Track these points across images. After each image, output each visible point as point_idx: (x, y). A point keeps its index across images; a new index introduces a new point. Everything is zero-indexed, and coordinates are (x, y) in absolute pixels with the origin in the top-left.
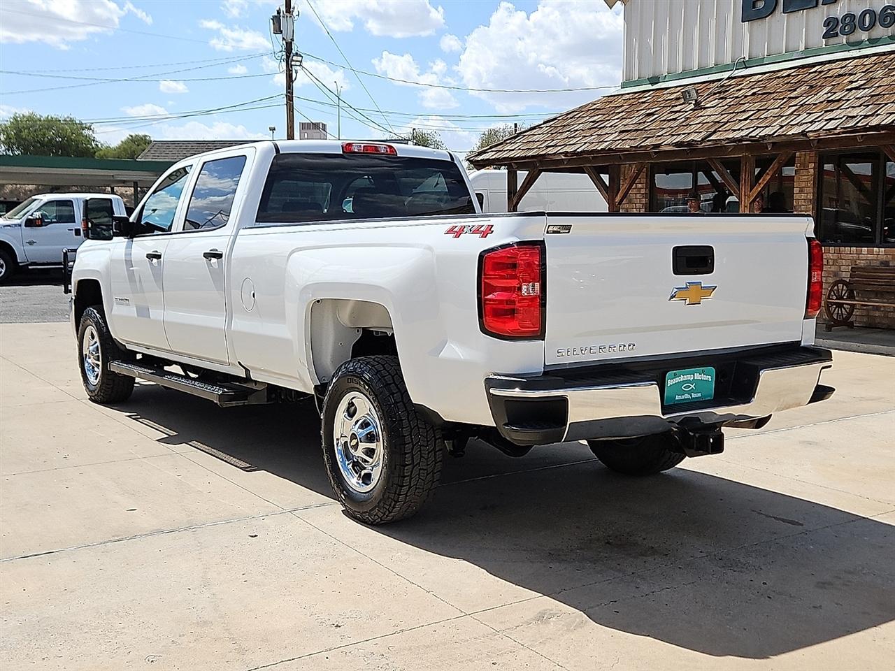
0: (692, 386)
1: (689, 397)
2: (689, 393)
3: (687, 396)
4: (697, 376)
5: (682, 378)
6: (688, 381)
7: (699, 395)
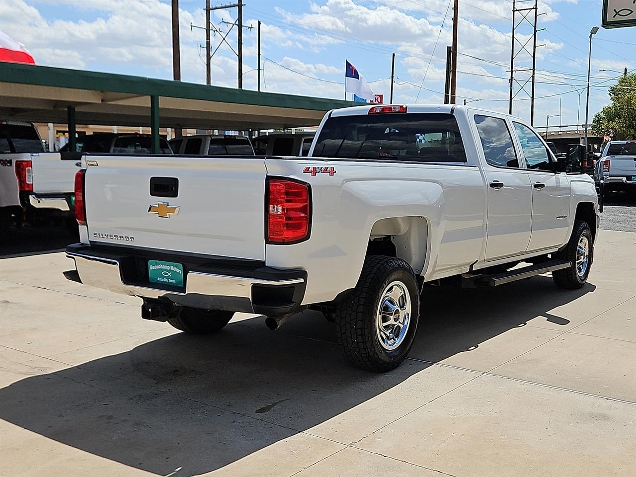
0: (169, 274)
1: (167, 281)
2: (167, 277)
3: (166, 280)
4: (172, 268)
5: (162, 267)
6: (166, 270)
7: (174, 282)
